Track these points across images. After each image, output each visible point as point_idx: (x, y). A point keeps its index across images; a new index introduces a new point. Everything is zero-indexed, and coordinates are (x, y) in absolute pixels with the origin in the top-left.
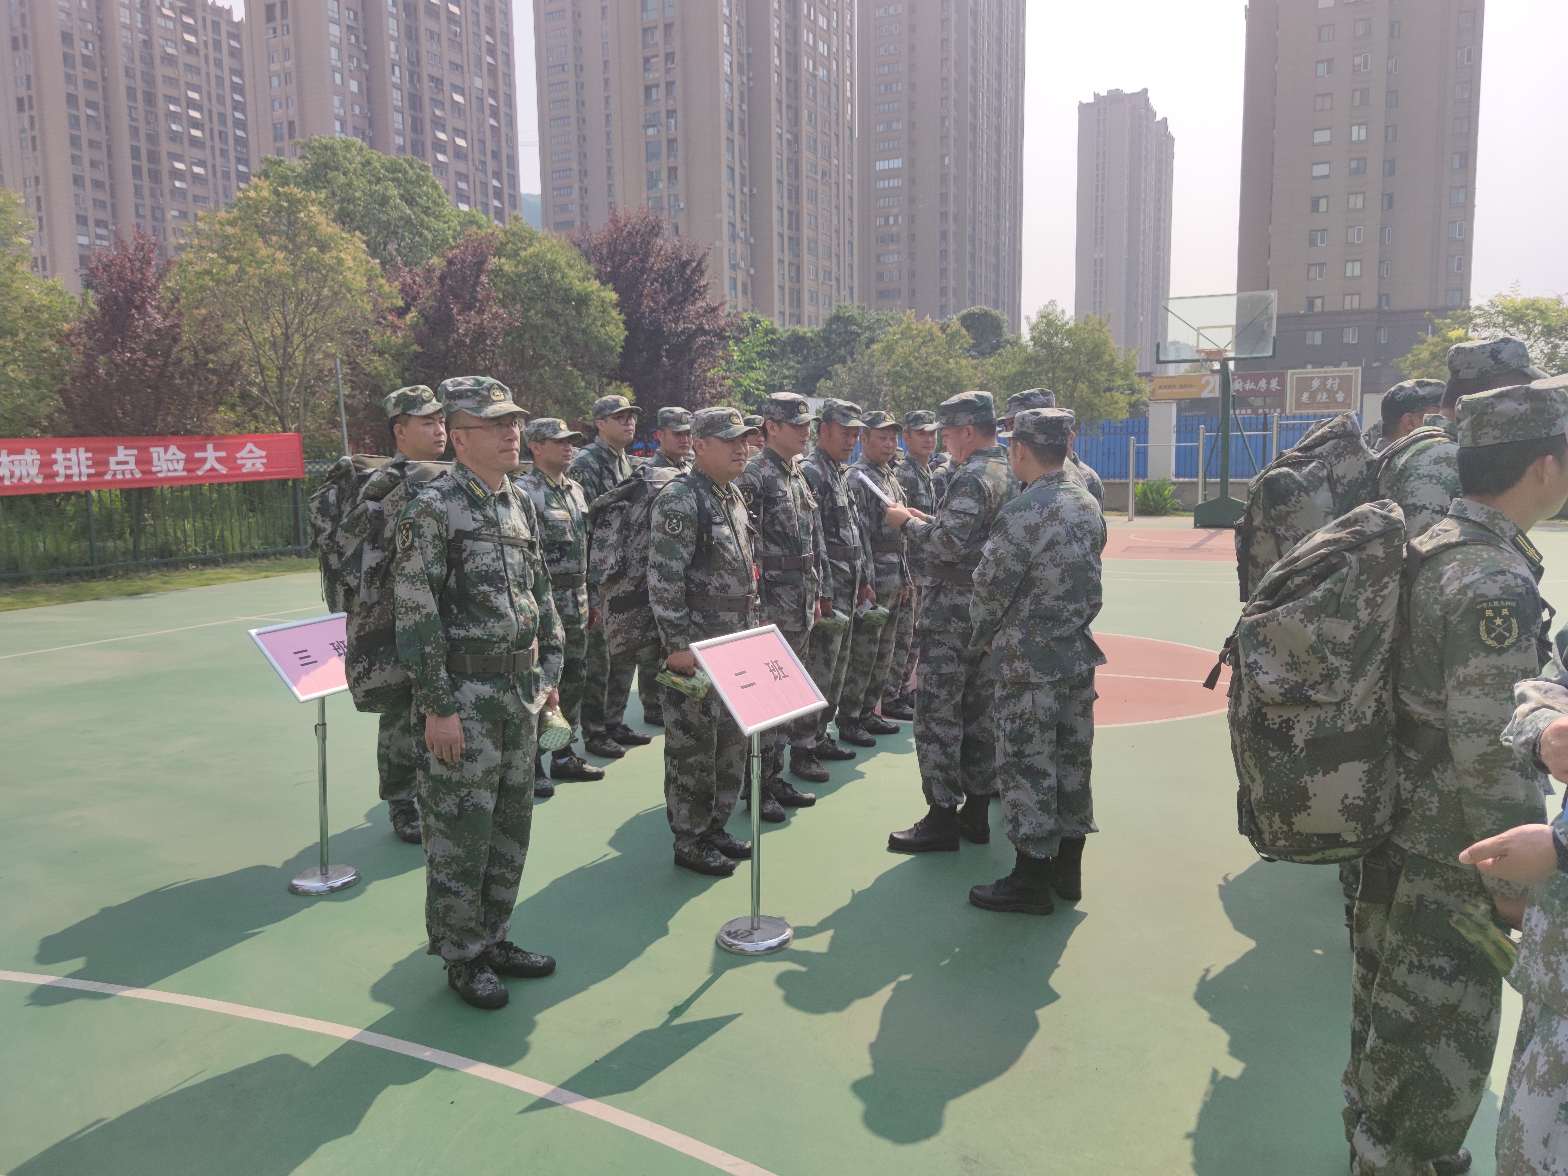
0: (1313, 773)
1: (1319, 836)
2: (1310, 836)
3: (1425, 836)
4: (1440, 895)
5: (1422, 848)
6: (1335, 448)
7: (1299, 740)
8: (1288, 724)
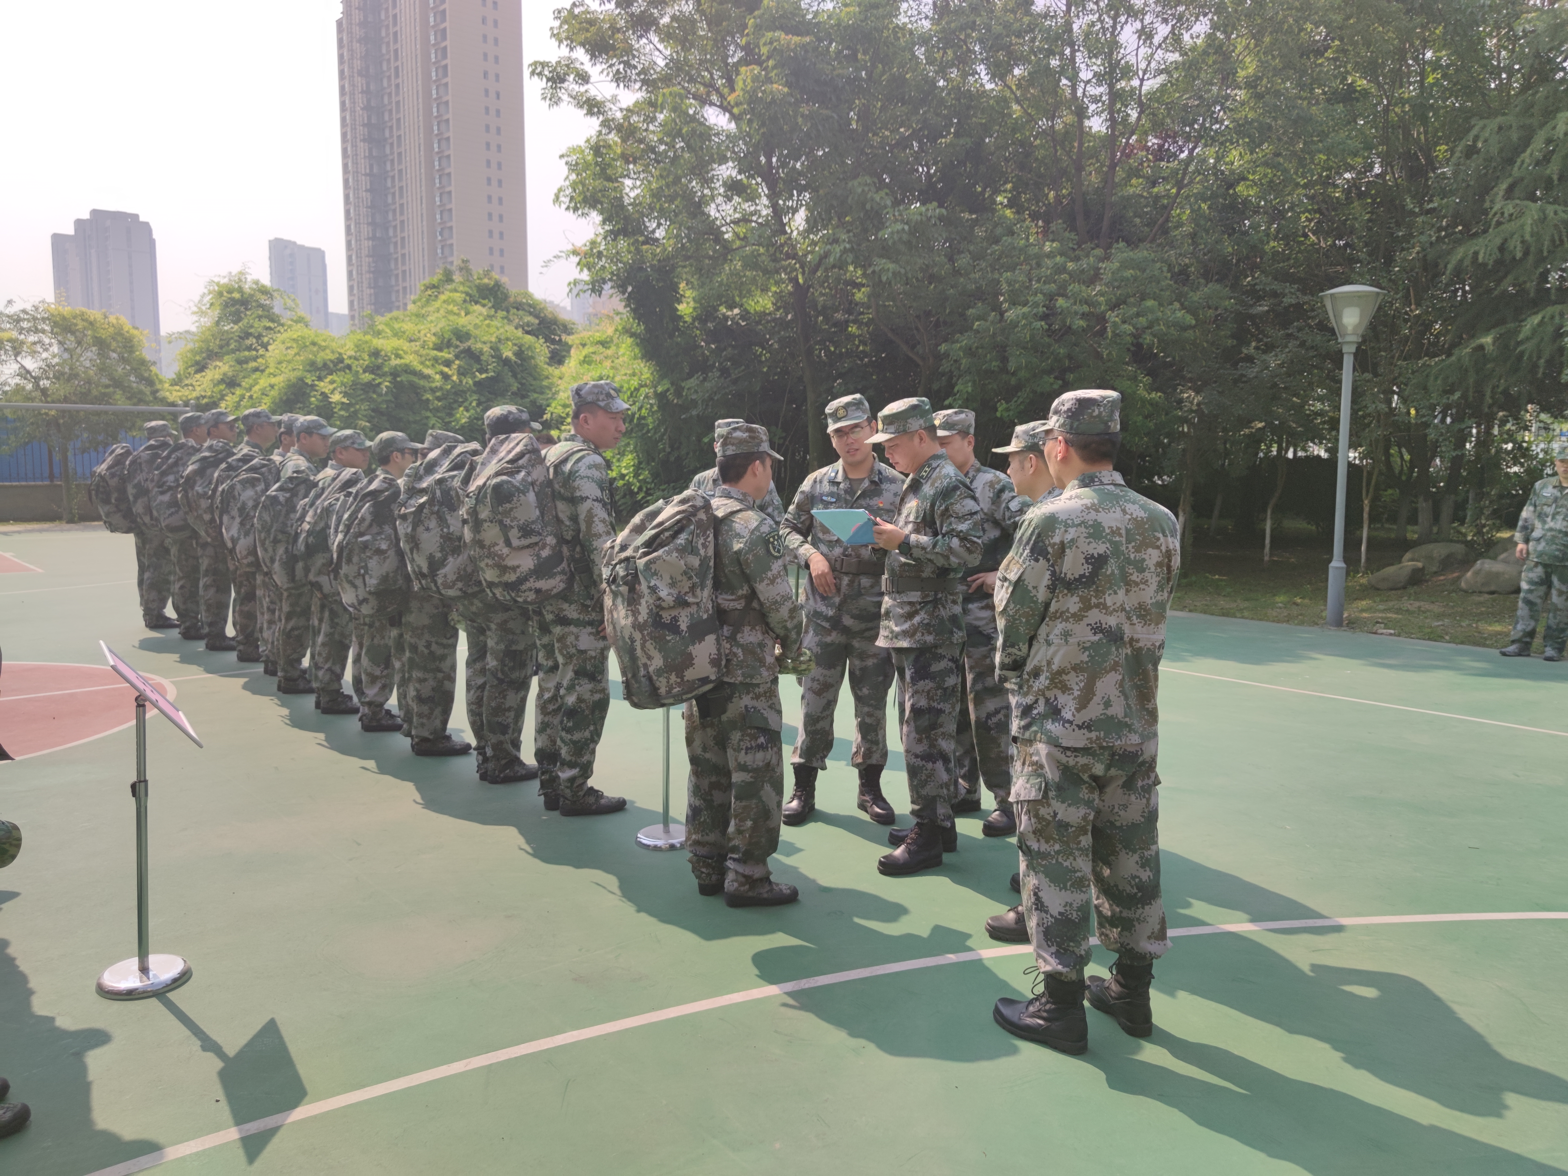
0: (694, 644)
1: (699, 680)
2: (694, 681)
3: (740, 672)
4: (755, 703)
5: (740, 679)
6: (530, 461)
7: (683, 626)
8: (675, 619)
